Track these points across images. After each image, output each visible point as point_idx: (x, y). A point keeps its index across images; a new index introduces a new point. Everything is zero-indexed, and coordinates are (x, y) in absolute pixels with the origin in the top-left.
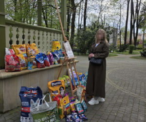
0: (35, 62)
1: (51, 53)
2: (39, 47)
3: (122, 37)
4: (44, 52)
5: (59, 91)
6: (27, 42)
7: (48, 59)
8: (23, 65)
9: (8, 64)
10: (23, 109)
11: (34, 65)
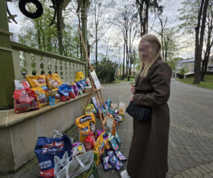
0: (57, 95)
1: (75, 84)
2: (62, 78)
3: (122, 69)
4: (68, 83)
5: (89, 127)
6: (47, 73)
7: (73, 90)
8: (42, 101)
9: (18, 102)
10: (42, 173)
11: (57, 98)
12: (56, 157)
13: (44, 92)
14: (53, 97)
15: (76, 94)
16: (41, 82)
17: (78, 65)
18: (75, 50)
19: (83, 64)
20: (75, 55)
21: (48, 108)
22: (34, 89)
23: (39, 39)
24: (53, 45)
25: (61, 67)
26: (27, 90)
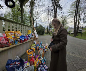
0: (19, 40)
1: (27, 35)
2: (22, 33)
4: (24, 35)
5: (32, 54)
7: (26, 38)
8: (12, 42)
11: (19, 41)
12: (16, 69)
13: (13, 39)
14: (17, 41)
15: (28, 40)
16: (12, 34)
17: (29, 28)
18: (28, 22)
19: (31, 27)
20: (28, 24)
21: (14, 45)
22: (8, 37)
23: (13, 16)
24: (19, 19)
25: (21, 28)
26: (5, 37)
